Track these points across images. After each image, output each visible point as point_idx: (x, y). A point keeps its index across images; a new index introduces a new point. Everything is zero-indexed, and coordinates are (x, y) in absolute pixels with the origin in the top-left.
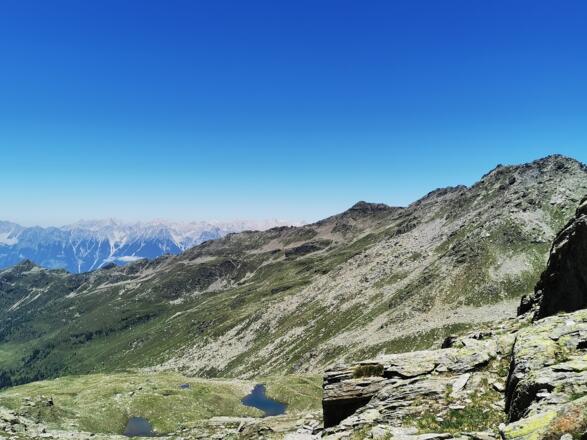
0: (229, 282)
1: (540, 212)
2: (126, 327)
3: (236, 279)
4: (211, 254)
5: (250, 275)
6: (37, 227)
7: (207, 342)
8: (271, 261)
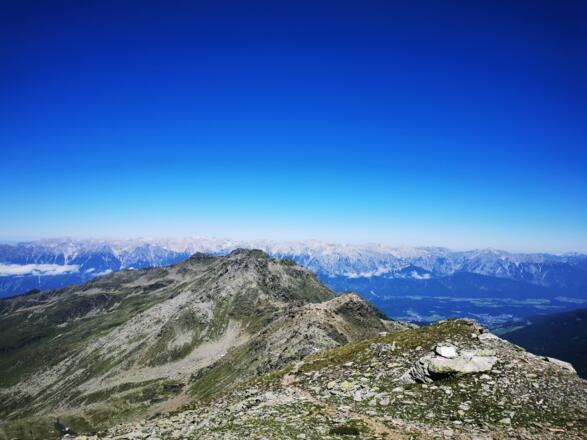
0: (101, 310)
1: (212, 302)
2: (23, 345)
3: (107, 307)
4: (98, 287)
5: (117, 305)
6: (6, 245)
7: (45, 370)
8: (133, 294)
